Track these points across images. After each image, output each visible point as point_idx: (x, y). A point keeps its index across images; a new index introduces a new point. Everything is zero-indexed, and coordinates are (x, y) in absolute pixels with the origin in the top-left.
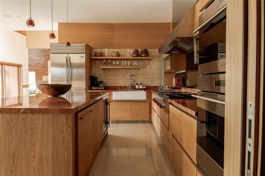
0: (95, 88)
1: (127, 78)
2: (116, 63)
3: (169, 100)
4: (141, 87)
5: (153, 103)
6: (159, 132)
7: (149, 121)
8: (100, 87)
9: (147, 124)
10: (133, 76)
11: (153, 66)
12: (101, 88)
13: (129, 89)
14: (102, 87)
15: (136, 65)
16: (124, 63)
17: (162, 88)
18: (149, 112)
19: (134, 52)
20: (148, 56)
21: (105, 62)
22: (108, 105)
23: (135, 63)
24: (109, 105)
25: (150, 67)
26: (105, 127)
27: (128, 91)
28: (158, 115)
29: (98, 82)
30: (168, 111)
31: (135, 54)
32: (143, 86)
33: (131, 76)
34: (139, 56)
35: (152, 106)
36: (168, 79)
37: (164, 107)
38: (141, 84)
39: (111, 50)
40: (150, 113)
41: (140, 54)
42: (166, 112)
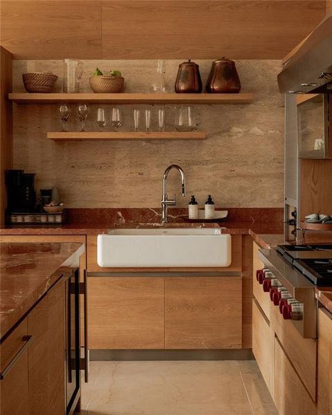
0: (28, 219)
1: (153, 176)
2: (108, 115)
3: (319, 294)
4: (208, 212)
5: (258, 287)
6: (282, 401)
7: (243, 349)
8: (47, 214)
9: (235, 364)
10: (177, 167)
11: (256, 130)
12: (51, 219)
13: (159, 219)
14: (54, 215)
15: (190, 125)
16: (142, 117)
17: (291, 218)
18: (240, 314)
19: (180, 71)
20: (237, 91)
21: (67, 113)
22: (82, 296)
23: (186, 118)
24: (85, 293)
25: (247, 133)
26: (70, 381)
27: (158, 227)
28: (276, 336)
29: (38, 192)
30: (312, 334)
31: (183, 81)
32: (216, 209)
33: (170, 168)
34: (199, 91)
35: (255, 293)
36: (315, 184)
37: (299, 317)
38: (210, 201)
39: (91, 65)
40: (247, 318)
41: (204, 79)
42: (306, 336)
